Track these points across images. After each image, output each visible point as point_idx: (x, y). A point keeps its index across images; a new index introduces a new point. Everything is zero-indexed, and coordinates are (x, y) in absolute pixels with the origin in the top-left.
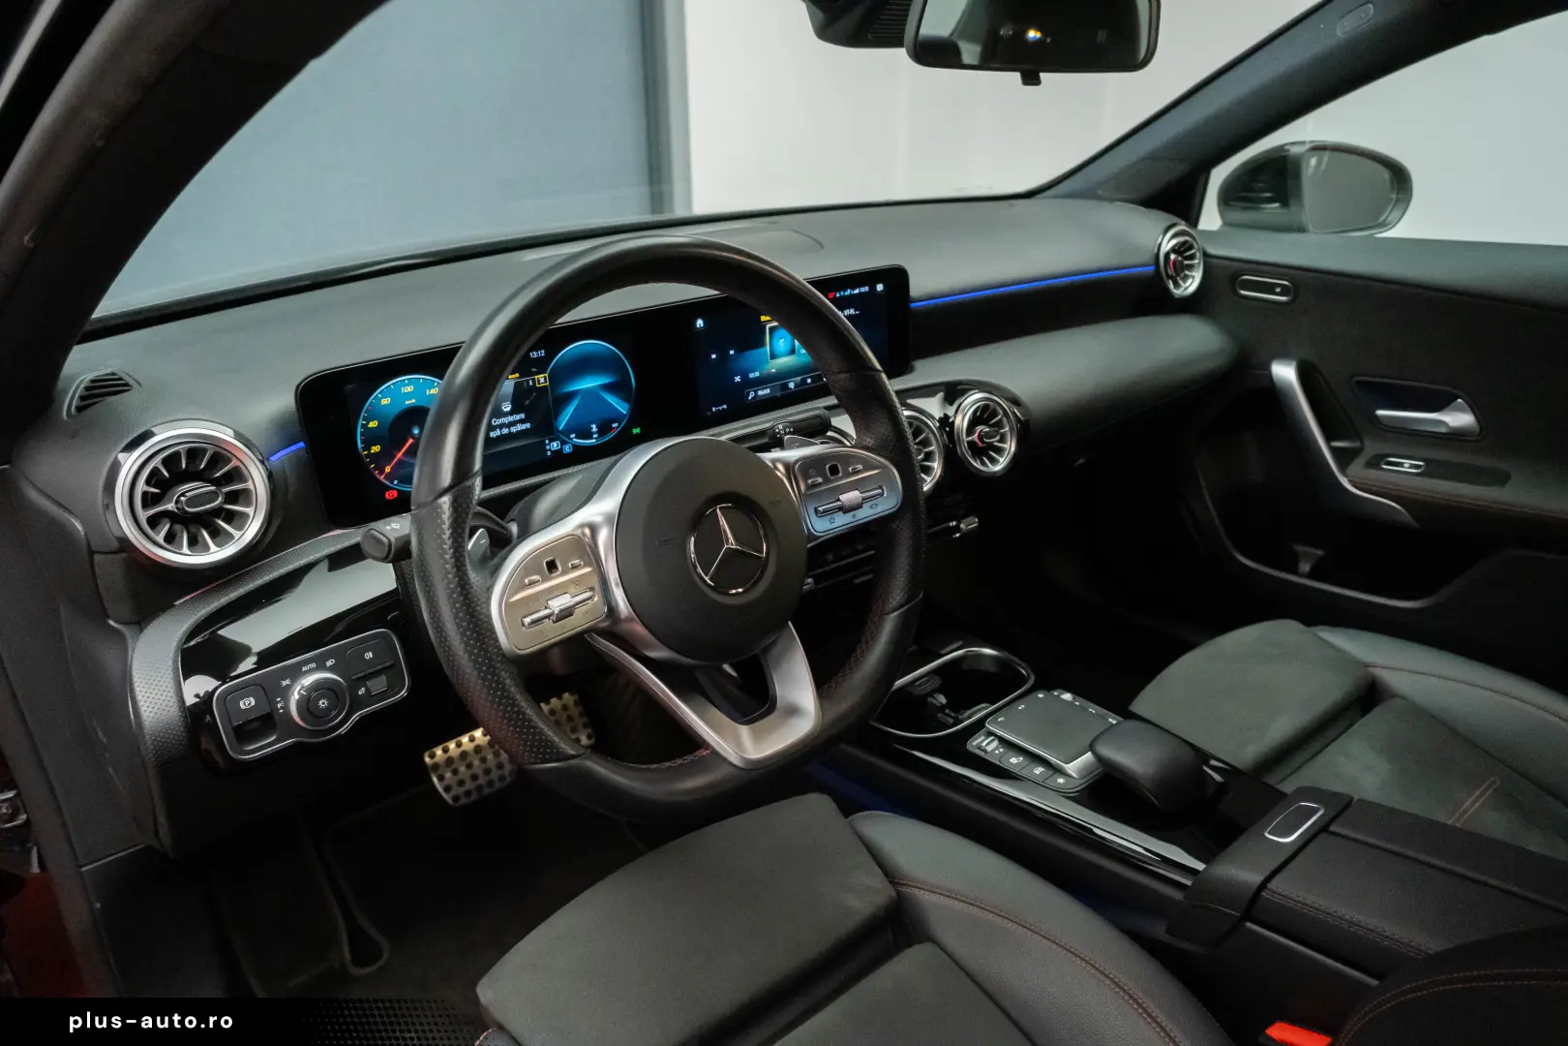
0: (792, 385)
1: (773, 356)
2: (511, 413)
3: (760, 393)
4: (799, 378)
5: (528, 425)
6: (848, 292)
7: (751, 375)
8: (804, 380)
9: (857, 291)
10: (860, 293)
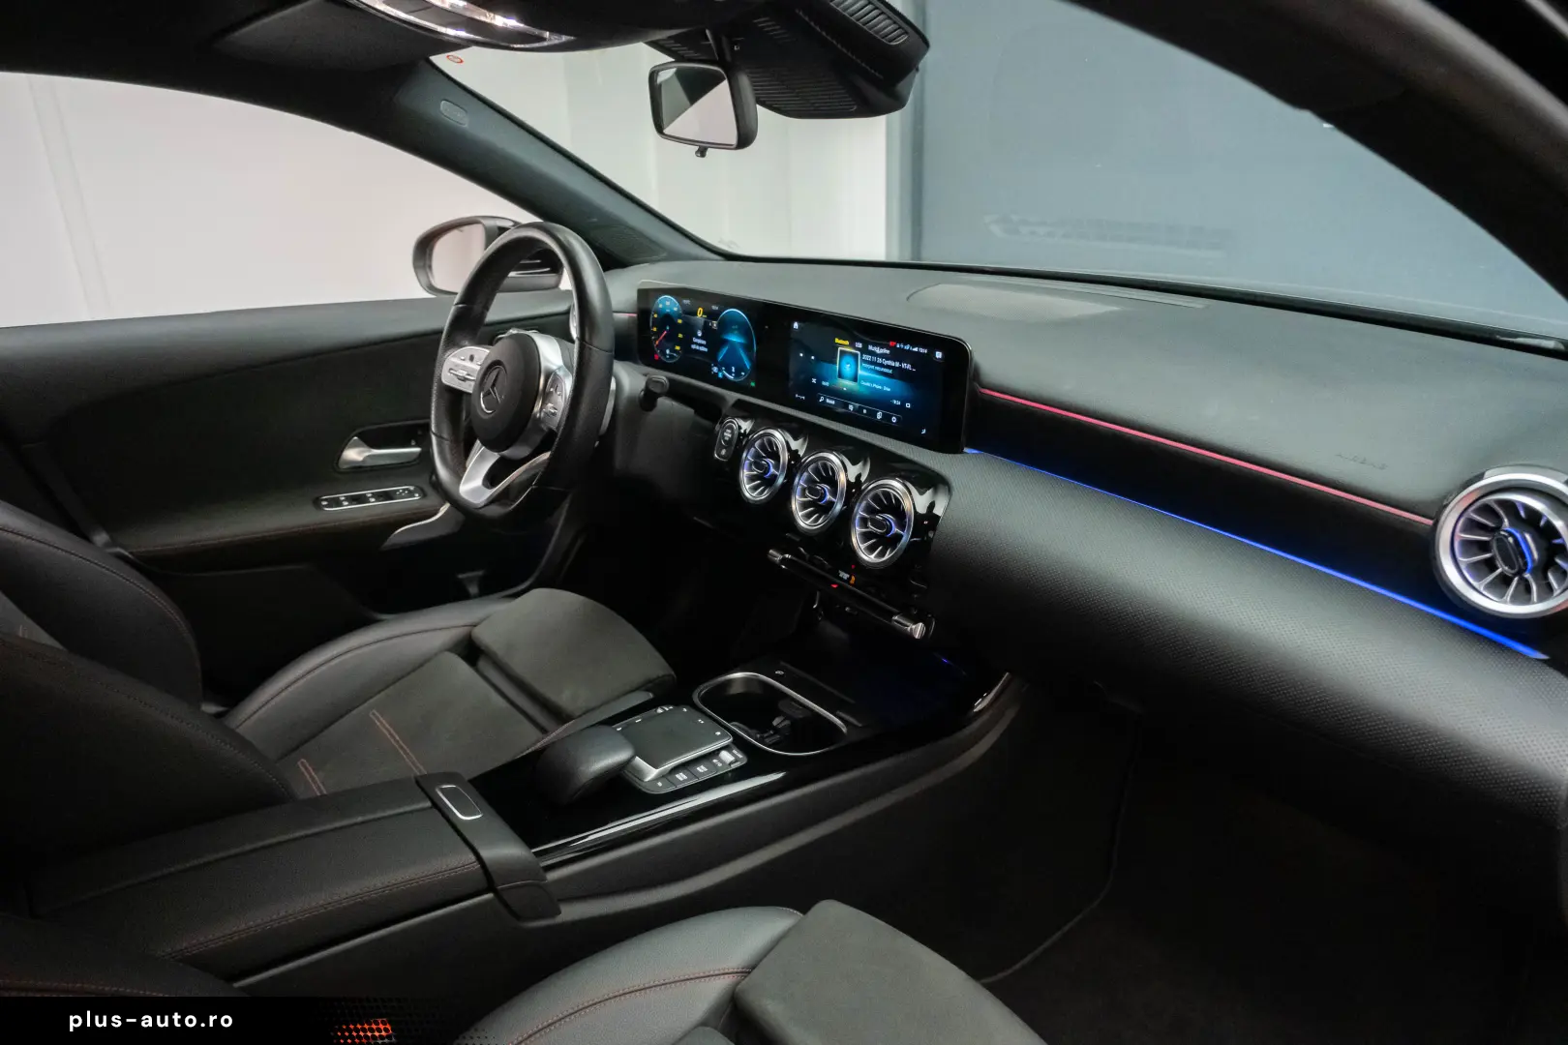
0: (851, 408)
1: (840, 376)
2: (701, 338)
3: (828, 401)
4: (857, 405)
5: (706, 350)
6: (907, 347)
7: (824, 383)
8: (861, 409)
9: (916, 349)
10: (918, 352)
